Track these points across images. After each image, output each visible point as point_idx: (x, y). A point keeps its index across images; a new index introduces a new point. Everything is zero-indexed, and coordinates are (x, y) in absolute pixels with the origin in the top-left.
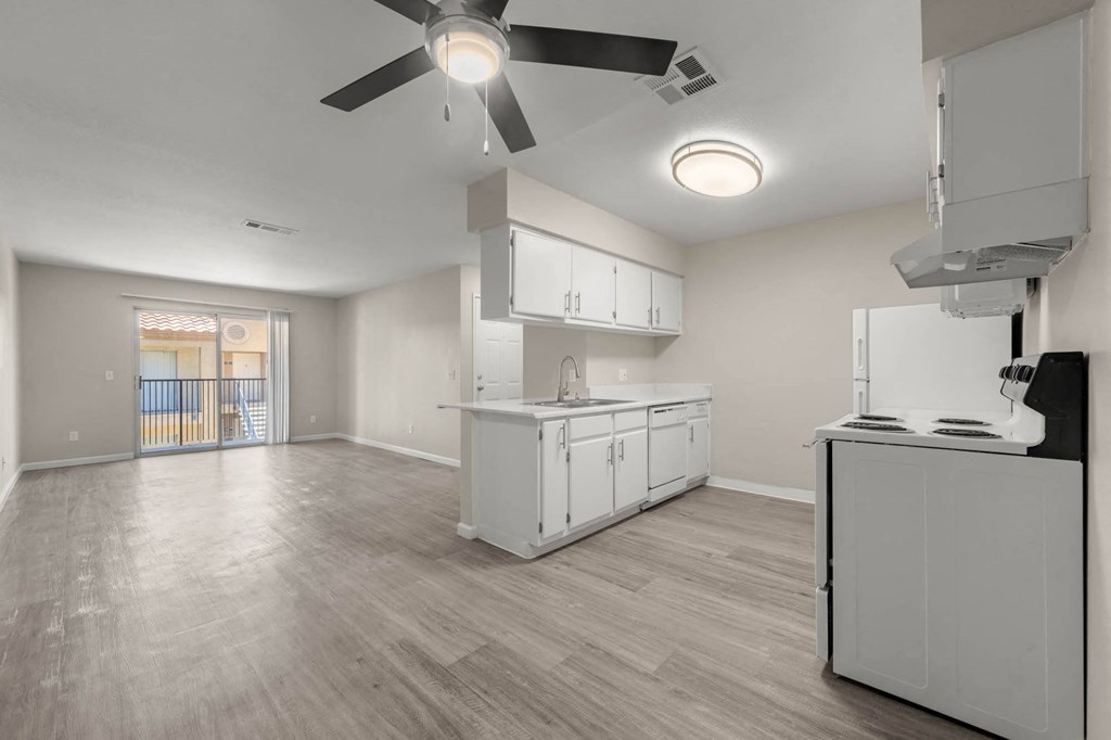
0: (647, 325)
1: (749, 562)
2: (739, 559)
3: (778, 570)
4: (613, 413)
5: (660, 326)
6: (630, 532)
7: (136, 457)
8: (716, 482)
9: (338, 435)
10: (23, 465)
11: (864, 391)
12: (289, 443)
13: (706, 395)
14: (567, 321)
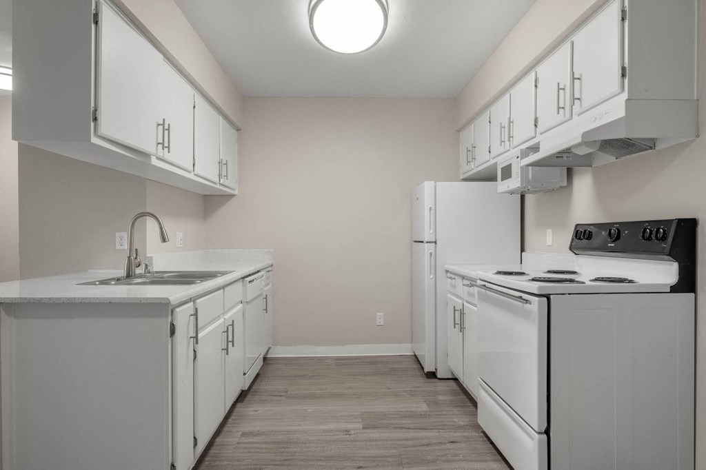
0: (217, 180)
1: (385, 427)
2: (375, 427)
3: (411, 426)
4: (223, 287)
5: (227, 183)
6: (244, 434)
8: (279, 352)
11: (433, 252)
13: (268, 262)
14: (154, 161)
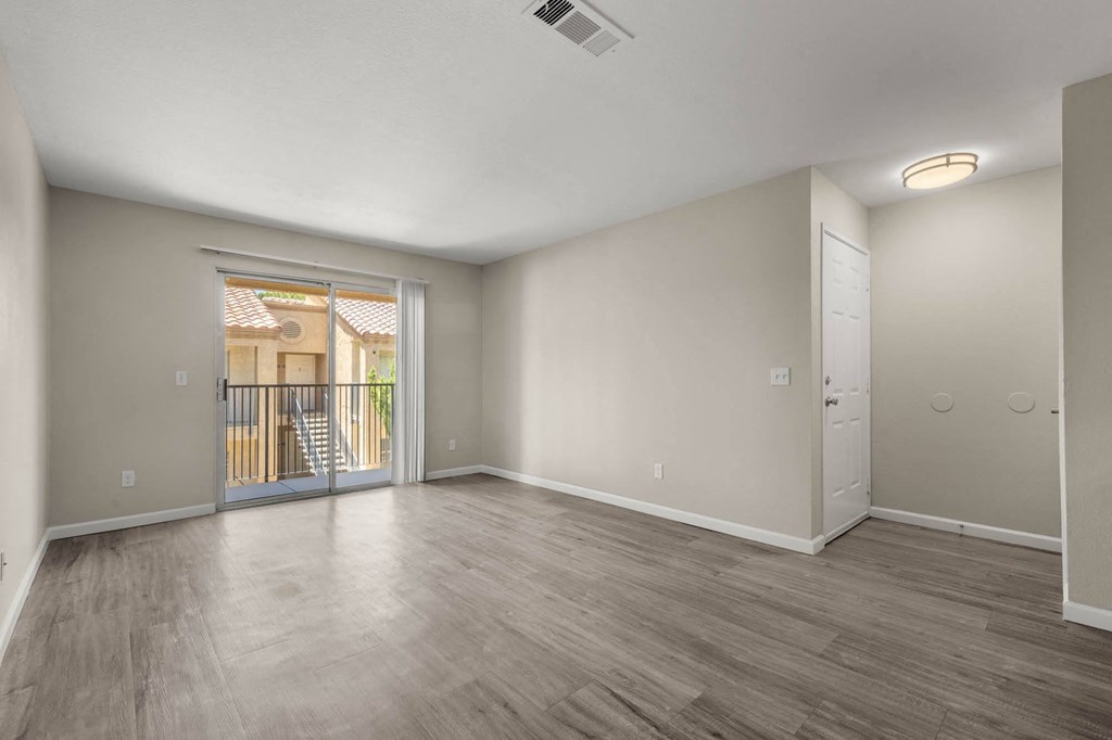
7: (219, 511)
9: (483, 468)
10: (50, 529)
12: (426, 482)
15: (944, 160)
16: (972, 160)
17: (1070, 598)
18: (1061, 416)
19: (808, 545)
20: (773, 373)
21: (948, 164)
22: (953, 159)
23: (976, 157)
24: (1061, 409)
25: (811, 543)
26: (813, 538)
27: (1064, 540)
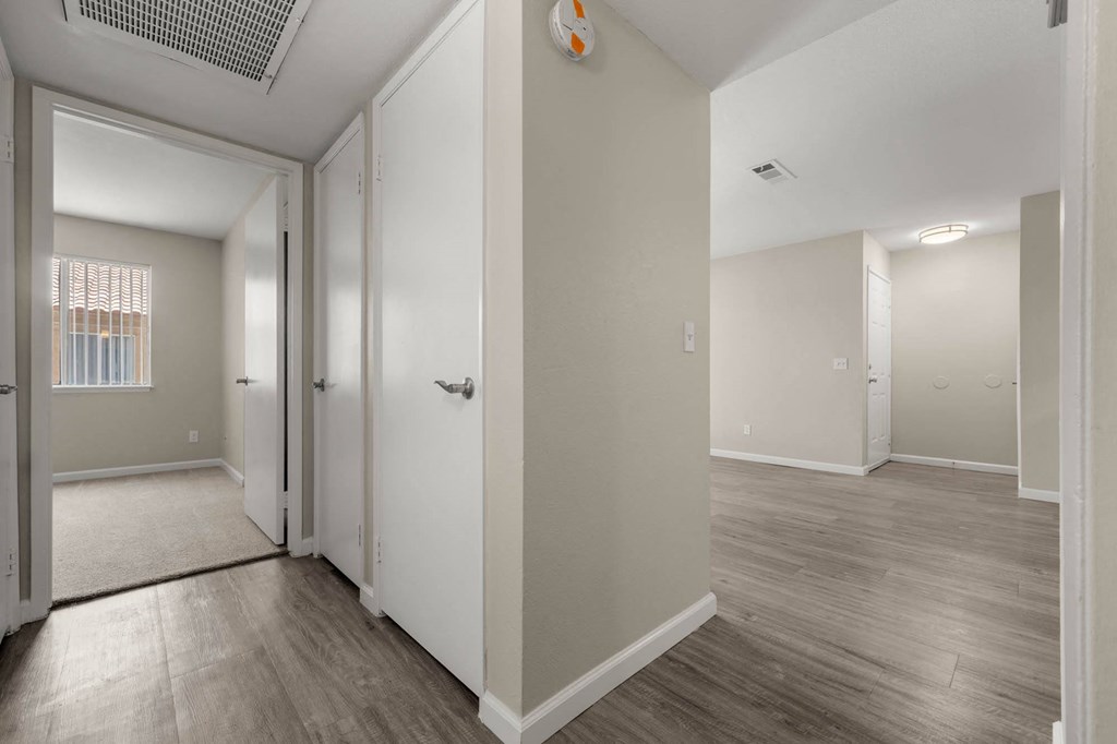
15: (948, 229)
16: (964, 228)
17: (1023, 485)
18: (1018, 385)
19: (860, 471)
20: (836, 361)
21: (950, 231)
22: (953, 228)
23: (967, 227)
24: (1018, 382)
25: (862, 469)
26: (863, 465)
27: (1019, 468)
